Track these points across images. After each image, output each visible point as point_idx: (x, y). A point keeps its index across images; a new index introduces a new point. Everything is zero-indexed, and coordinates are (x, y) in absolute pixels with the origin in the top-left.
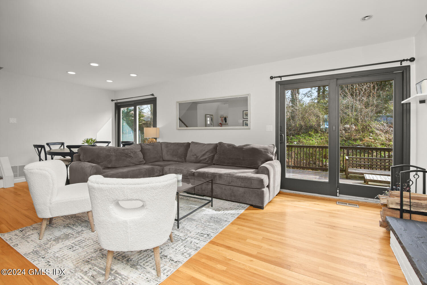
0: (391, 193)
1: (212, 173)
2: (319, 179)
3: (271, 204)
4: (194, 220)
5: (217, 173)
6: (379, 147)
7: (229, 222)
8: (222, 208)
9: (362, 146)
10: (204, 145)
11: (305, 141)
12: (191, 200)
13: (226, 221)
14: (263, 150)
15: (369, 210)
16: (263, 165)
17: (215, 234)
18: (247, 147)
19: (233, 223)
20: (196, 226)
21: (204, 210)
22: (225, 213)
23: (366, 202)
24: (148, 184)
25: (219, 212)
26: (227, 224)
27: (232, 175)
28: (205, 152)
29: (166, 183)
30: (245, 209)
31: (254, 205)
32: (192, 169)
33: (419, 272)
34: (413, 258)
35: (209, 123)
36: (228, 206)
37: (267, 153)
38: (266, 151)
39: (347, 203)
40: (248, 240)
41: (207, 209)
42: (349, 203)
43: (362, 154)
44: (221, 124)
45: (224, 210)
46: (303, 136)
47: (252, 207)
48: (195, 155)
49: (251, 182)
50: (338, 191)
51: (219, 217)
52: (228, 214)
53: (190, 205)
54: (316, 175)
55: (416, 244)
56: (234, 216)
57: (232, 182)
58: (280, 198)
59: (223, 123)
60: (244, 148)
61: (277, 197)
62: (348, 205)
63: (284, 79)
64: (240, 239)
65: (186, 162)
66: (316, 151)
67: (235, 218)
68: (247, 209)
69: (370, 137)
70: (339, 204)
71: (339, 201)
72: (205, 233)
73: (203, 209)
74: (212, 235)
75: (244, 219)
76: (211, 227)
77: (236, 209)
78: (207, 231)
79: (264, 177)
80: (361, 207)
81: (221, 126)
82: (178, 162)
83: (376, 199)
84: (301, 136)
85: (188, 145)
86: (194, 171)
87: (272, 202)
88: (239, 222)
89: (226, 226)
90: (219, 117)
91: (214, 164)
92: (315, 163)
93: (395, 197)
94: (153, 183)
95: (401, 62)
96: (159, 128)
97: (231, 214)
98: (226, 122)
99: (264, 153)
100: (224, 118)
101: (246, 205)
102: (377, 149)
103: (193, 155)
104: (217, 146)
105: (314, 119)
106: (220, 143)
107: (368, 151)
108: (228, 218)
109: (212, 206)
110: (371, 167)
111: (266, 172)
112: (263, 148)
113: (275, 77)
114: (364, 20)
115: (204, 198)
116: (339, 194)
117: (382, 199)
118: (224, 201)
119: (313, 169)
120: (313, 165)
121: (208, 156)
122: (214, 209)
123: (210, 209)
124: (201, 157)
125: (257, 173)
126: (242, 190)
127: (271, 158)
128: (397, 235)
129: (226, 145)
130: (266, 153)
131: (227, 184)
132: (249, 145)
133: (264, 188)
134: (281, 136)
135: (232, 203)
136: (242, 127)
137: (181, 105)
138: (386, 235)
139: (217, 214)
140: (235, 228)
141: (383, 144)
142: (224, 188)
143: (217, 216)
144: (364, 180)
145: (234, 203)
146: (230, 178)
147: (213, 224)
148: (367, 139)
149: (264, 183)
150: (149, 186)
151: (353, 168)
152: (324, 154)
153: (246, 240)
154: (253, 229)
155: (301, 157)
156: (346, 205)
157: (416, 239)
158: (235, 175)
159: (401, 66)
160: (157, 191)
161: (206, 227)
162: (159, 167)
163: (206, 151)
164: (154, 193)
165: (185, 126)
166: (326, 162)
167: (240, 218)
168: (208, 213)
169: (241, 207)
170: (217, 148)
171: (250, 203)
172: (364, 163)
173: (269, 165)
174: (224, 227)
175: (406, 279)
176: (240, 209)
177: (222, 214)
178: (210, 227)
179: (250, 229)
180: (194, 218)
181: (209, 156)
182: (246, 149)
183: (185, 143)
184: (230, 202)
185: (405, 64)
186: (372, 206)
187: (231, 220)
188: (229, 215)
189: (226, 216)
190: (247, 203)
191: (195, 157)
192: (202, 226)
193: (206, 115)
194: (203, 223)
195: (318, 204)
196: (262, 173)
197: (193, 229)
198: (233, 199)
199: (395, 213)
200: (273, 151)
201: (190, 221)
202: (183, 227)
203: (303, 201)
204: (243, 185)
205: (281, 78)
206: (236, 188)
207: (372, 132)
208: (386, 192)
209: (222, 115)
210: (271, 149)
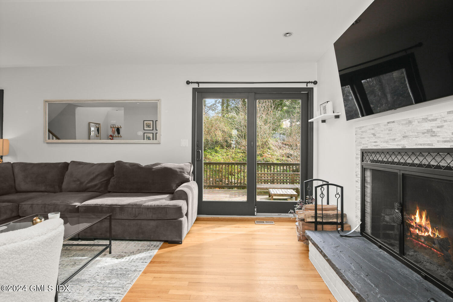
0: (305, 207)
1: (109, 205)
2: (230, 197)
3: (189, 235)
4: (84, 281)
5: (116, 205)
6: (275, 162)
7: (140, 271)
8: (125, 253)
9: (262, 161)
10: (93, 166)
11: (211, 157)
12: (75, 250)
13: (135, 271)
14: (178, 170)
15: (284, 225)
16: (179, 188)
17: (122, 296)
18: (157, 166)
19: (145, 272)
20: (88, 290)
21: (99, 261)
22: (131, 259)
23: (280, 218)
24: (4, 246)
25: (123, 260)
26: (138, 275)
27: (139, 205)
28: (95, 175)
29: (45, 237)
30: (158, 248)
31: (169, 241)
32: (75, 202)
33: (349, 283)
34: (340, 270)
35: (92, 134)
36: (134, 248)
37: (184, 174)
38: (182, 170)
39: (264, 221)
40: (172, 292)
41: (104, 259)
42: (266, 221)
43: (263, 170)
44: (111, 136)
45: (129, 256)
46: (209, 152)
47: (167, 243)
48: (78, 180)
49: (166, 212)
50: (256, 209)
51: (124, 268)
52: (137, 259)
53: (72, 258)
54: (226, 194)
55: (337, 255)
56: (145, 261)
57: (139, 214)
58: (198, 226)
59: (115, 136)
60: (154, 167)
61: (195, 225)
62: (265, 223)
63: (202, 86)
64: (159, 292)
65: (61, 191)
66: (222, 168)
67: (147, 264)
68: (161, 248)
69: (268, 153)
70: (257, 223)
71: (256, 220)
72: (105, 298)
73: (97, 260)
74: (117, 298)
75: (160, 262)
76: (115, 285)
77: (146, 250)
78: (108, 294)
79: (181, 203)
80: (277, 223)
81: (112, 139)
82: (46, 193)
83: (290, 213)
84: (207, 152)
85: (65, 166)
86: (78, 204)
87: (190, 232)
88: (153, 269)
89: (137, 278)
90: (110, 127)
91: (109, 192)
92: (221, 181)
93: (309, 210)
94: (16, 242)
95: (307, 84)
96: (7, 140)
97: (141, 259)
98: (119, 133)
99: (179, 173)
100: (116, 129)
101: (158, 243)
102: (274, 164)
103: (75, 181)
104: (114, 167)
105: (220, 134)
106: (119, 163)
107: (267, 166)
108: (138, 265)
109: (110, 253)
110: (273, 182)
111: (184, 196)
112: (178, 167)
113: (192, 83)
114: (286, 36)
115: (96, 242)
116: (257, 213)
117: (300, 214)
118: (127, 242)
119: (220, 187)
120: (219, 183)
121: (100, 181)
122: (114, 257)
123: (109, 257)
124: (88, 183)
125: (172, 199)
126: (153, 223)
127: (187, 178)
128: (320, 249)
129: (127, 165)
130: (182, 173)
131: (132, 218)
132: (159, 164)
133: (182, 217)
134: (198, 152)
135: (139, 242)
136: (142, 141)
137: (51, 106)
138: (305, 249)
139: (120, 263)
140: (149, 278)
141: (278, 160)
142: (127, 224)
143: (120, 267)
144: (268, 194)
145: (142, 242)
146: (137, 209)
147: (116, 280)
148: (266, 155)
149: (182, 211)
150: (6, 250)
151: (261, 183)
152: (230, 170)
153: (169, 291)
154: (174, 274)
155: (207, 175)
156: (263, 223)
157: (334, 249)
158: (144, 205)
159: (307, 87)
160: (26, 255)
161: (105, 288)
162: (9, 204)
163: (97, 173)
164: (17, 261)
165: (54, 138)
166: (231, 179)
167: (154, 261)
168: (106, 264)
169: (152, 246)
170: (113, 169)
171: (165, 239)
172: (264, 178)
173: (187, 188)
174: (134, 281)
175: (330, 290)
176: (152, 250)
177: (128, 261)
178: (111, 285)
179: (169, 275)
180: (83, 278)
181: (102, 180)
182: (157, 169)
183: (59, 163)
184: (137, 242)
185: (310, 86)
186: (285, 220)
187: (143, 267)
188: (138, 261)
189: (135, 264)
190: (161, 239)
191: (79, 183)
192: (99, 288)
193: (89, 123)
194: (99, 282)
195: (239, 227)
196: (179, 198)
197: (84, 297)
198: (141, 236)
199: (311, 227)
200: (190, 171)
201: (76, 284)
202: (65, 298)
203: (223, 225)
204: (155, 217)
205: (199, 84)
206: (145, 222)
207: (269, 148)
208: (297, 206)
209: (113, 125)
210: (188, 168)
